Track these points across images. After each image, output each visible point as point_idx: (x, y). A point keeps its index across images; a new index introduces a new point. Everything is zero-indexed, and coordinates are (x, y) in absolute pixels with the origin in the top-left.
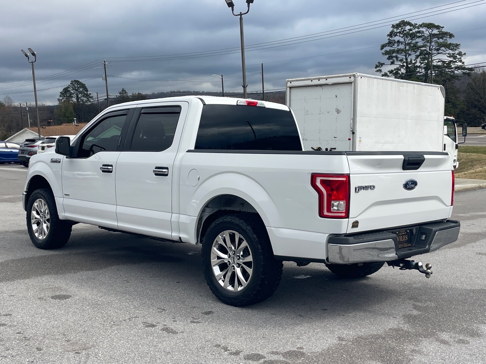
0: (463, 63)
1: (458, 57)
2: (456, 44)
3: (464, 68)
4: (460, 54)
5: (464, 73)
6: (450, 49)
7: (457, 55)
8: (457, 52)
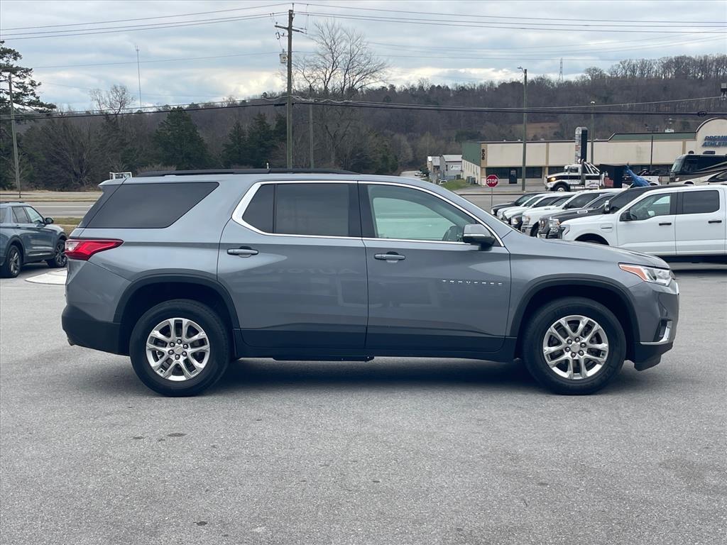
0: (38, 98)
1: (30, 87)
2: (27, 69)
3: (42, 105)
4: (32, 84)
5: (41, 111)
6: (17, 76)
7: (29, 86)
8: (27, 81)
